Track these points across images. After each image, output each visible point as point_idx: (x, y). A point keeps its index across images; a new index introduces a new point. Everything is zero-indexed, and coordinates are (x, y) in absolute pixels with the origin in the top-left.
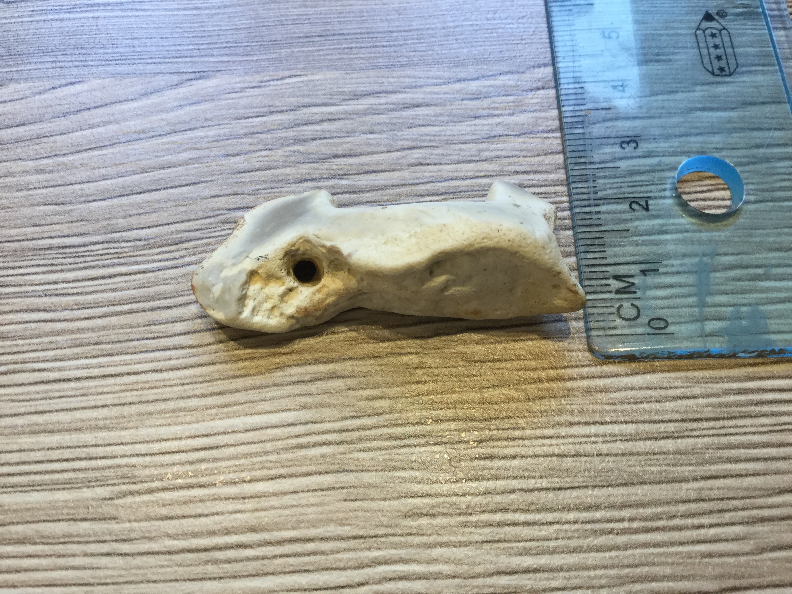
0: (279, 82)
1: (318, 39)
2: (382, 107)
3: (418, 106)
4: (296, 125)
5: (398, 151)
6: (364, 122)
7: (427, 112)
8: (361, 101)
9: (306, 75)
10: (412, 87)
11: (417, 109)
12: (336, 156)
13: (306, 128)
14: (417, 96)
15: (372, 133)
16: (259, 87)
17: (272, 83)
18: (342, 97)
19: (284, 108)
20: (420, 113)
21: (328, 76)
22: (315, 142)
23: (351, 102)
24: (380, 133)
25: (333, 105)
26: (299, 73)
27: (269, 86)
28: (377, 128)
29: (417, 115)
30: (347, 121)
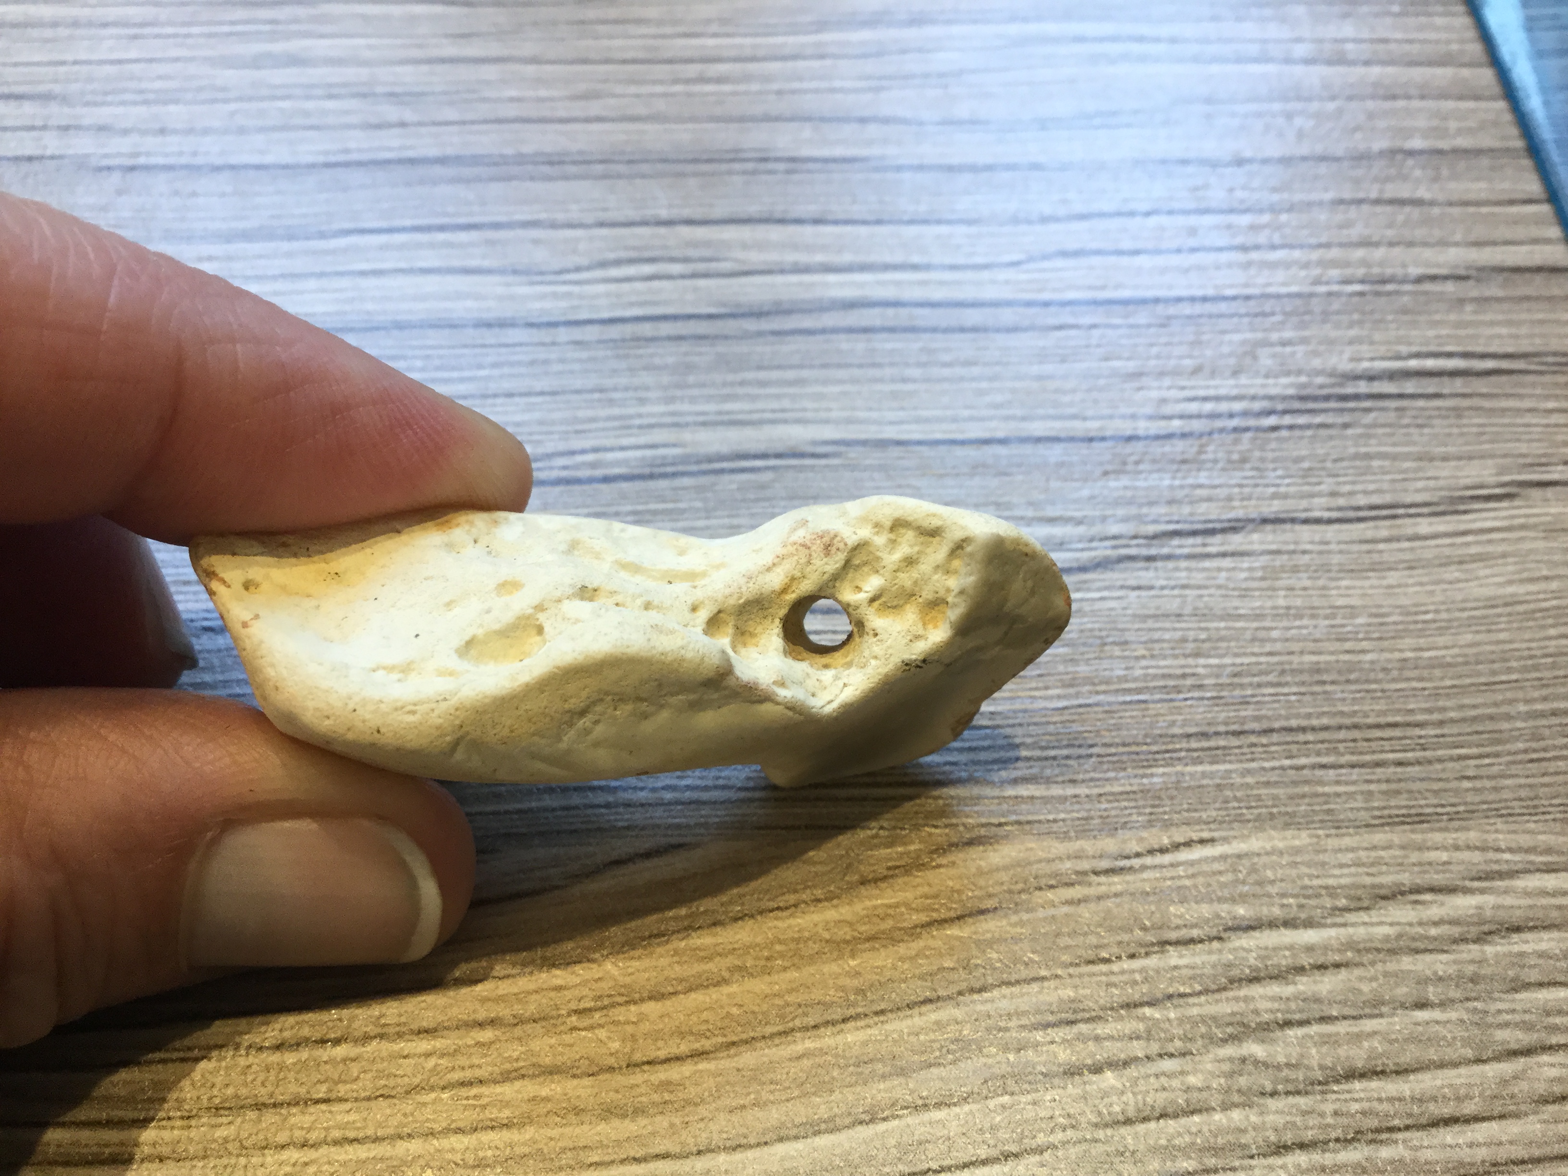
0: (1167, 859)
1: (1234, 742)
2: (1433, 932)
3: (1518, 929)
4: (1232, 981)
5: (1497, 1058)
6: (1395, 975)
7: (1543, 946)
8: (1374, 916)
9: (1226, 840)
10: (1488, 876)
11: (1515, 937)
12: (1351, 1075)
13: (1256, 990)
14: (1508, 901)
15: (1422, 1005)
16: (1121, 870)
17: (1148, 860)
18: (1328, 903)
19: (1195, 933)
20: (1526, 948)
21: (1281, 845)
22: (1292, 1033)
23: (1351, 917)
24: (1443, 1005)
25: (1309, 924)
26: (1206, 835)
27: (1144, 868)
28: (1432, 993)
29: (1522, 954)
30: (1358, 972)
